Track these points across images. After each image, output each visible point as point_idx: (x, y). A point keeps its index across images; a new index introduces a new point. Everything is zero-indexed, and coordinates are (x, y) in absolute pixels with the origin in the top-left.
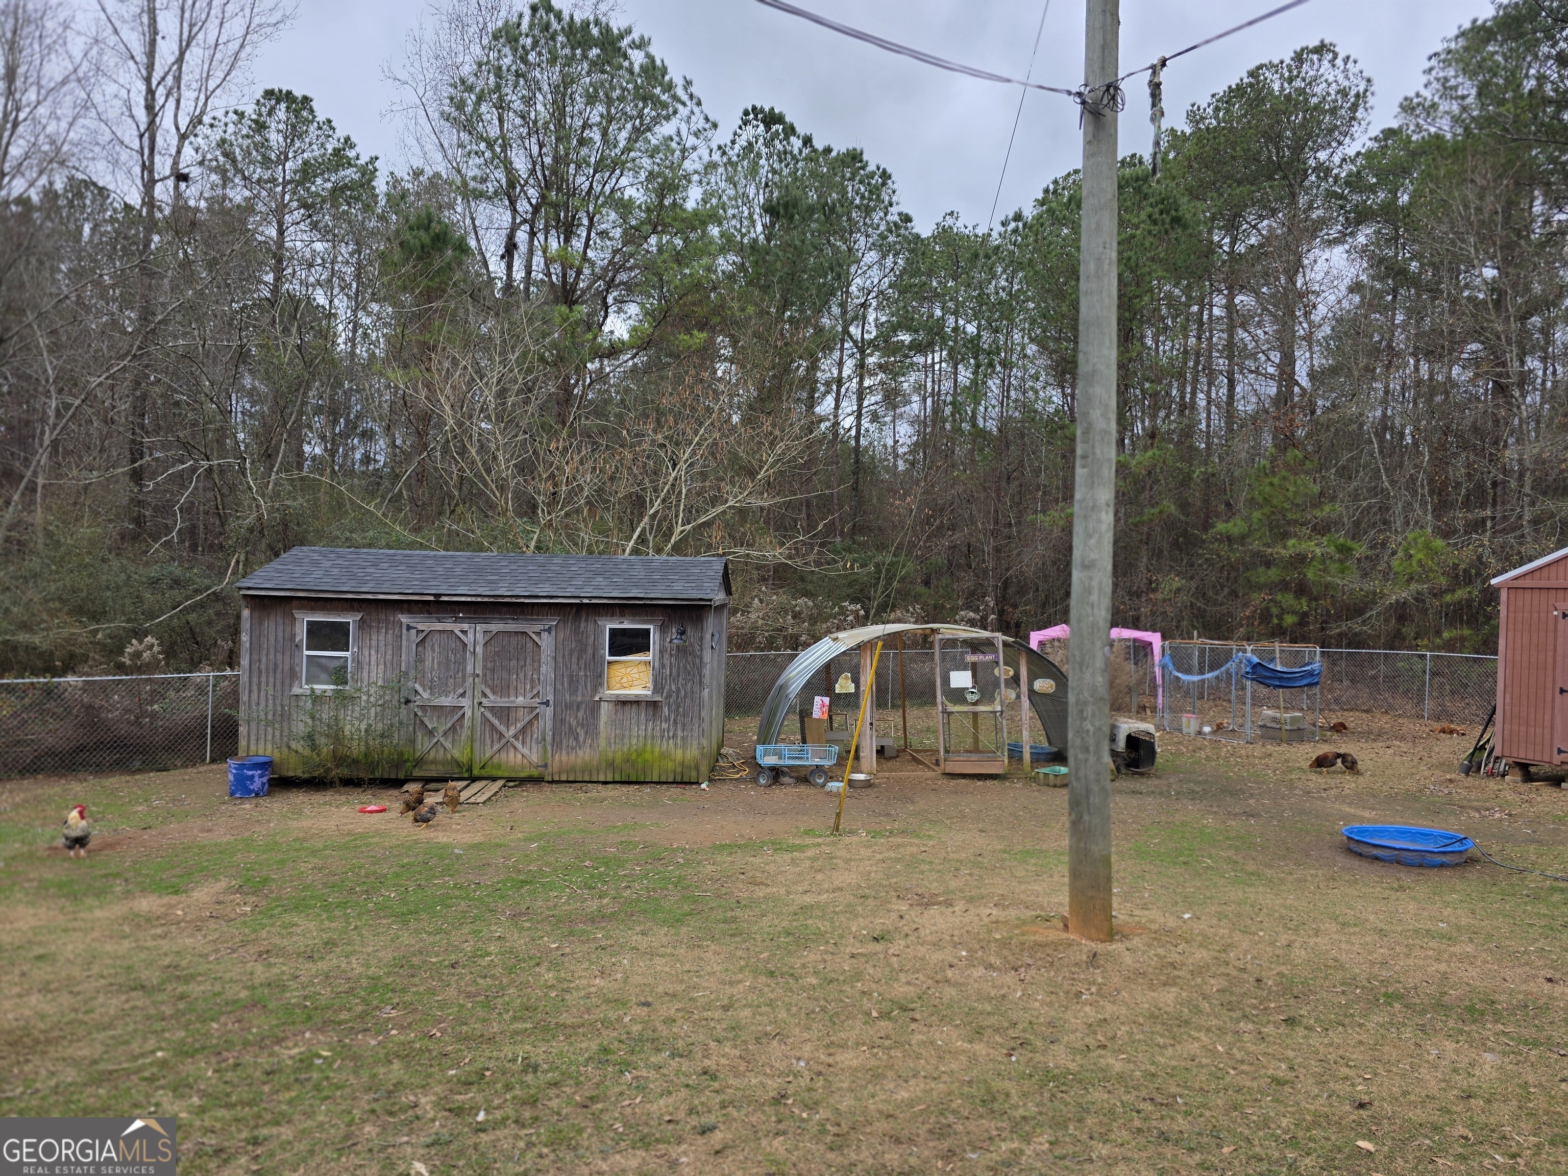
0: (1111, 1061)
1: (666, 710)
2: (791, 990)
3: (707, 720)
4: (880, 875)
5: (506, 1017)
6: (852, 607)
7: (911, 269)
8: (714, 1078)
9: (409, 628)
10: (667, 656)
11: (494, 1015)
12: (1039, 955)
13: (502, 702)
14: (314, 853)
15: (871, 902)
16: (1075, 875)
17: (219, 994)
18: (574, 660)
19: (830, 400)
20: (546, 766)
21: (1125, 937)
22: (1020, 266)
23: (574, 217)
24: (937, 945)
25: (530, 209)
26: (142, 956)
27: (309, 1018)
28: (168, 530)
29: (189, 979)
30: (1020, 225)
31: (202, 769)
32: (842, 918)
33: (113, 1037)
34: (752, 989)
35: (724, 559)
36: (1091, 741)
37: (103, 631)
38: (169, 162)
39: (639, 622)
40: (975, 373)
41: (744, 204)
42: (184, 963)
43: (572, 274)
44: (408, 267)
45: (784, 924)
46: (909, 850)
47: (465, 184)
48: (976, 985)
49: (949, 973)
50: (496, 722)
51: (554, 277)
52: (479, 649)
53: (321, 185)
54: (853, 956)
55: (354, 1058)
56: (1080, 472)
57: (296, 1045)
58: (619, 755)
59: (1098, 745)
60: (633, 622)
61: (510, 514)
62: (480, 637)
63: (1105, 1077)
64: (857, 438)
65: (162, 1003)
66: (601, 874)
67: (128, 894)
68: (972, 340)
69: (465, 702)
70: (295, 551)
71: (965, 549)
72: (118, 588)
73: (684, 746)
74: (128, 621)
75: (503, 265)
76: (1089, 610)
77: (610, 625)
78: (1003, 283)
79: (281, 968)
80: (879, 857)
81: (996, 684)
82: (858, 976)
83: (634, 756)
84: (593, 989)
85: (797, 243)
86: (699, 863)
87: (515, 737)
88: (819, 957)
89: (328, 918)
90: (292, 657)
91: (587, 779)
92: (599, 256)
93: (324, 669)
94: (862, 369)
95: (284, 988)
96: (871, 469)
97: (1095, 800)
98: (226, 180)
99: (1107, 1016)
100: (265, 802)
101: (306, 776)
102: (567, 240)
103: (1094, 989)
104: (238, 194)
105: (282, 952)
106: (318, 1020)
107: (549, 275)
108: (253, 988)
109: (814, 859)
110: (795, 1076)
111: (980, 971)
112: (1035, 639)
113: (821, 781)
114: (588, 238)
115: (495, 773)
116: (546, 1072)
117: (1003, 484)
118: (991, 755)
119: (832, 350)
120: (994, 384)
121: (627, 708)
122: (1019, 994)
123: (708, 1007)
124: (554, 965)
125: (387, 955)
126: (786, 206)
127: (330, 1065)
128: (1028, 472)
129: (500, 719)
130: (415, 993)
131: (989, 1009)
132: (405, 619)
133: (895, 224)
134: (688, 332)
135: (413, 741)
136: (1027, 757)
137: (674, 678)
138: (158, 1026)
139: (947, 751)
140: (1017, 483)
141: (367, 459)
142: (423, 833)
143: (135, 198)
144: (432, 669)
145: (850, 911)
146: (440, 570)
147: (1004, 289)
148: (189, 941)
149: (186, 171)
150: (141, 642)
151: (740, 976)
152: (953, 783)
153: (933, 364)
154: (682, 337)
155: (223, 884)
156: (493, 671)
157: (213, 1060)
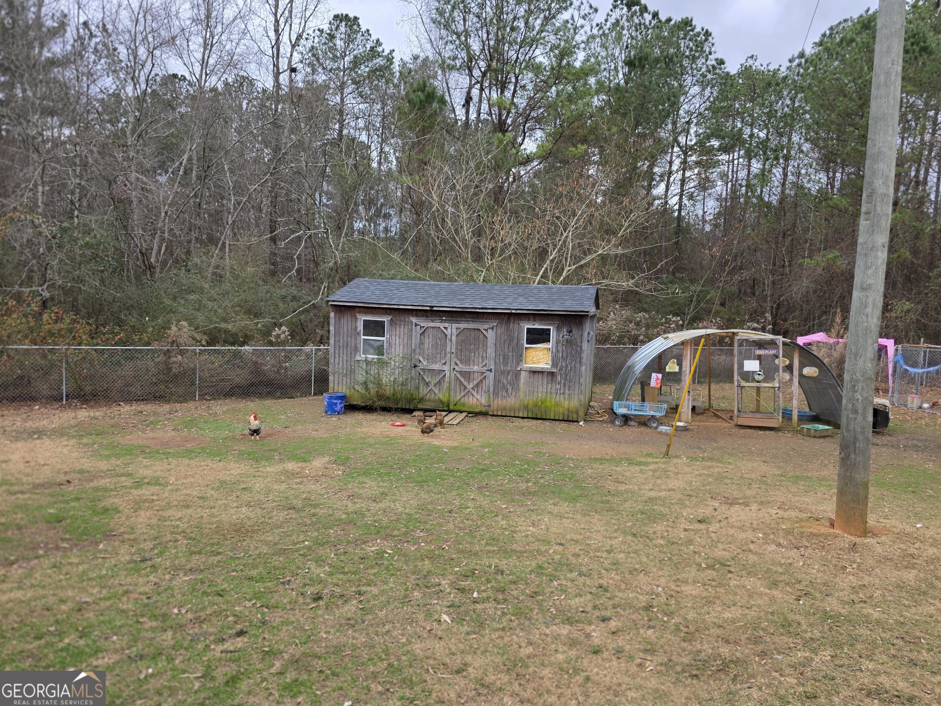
0: (870, 611)
1: (559, 377)
2: (648, 546)
3: (584, 384)
4: (698, 484)
5: (483, 542)
6: (674, 319)
7: (723, 96)
8: (606, 590)
9: (416, 325)
10: (560, 346)
11: (476, 541)
12: (813, 541)
13: (465, 368)
14: (370, 445)
15: (694, 500)
16: (841, 493)
17: (332, 515)
18: (506, 346)
19: (663, 186)
20: (489, 406)
21: (875, 535)
22: (802, 89)
23: (506, 77)
24: (742, 528)
25: (480, 74)
26: (292, 492)
27: (378, 532)
28: (290, 270)
29: (316, 506)
30: (803, 61)
31: (311, 398)
32: (676, 507)
33: (283, 532)
34: (623, 542)
35: (596, 287)
36: (860, 407)
37: (261, 323)
38: (286, 61)
39: (545, 325)
40: (764, 165)
41: (612, 61)
42: (313, 498)
43: (504, 113)
44: (413, 115)
45: (639, 507)
46: (717, 470)
47: (444, 62)
48: (770, 555)
49: (752, 546)
50: (462, 380)
51: (494, 116)
52: (454, 338)
53: (364, 70)
54: (685, 530)
55: (404, 555)
56: (863, 223)
57: (373, 546)
58: (531, 403)
59: (865, 409)
60: (541, 324)
61: (470, 260)
62: (454, 331)
63: (867, 620)
64: (680, 210)
65: (305, 517)
66: (525, 469)
67: (281, 461)
68: (761, 143)
69: (446, 368)
70: (356, 281)
71: (751, 282)
72: (267, 301)
73: (569, 399)
74: (273, 318)
75: (464, 111)
76: (865, 318)
77: (527, 325)
78: (788, 102)
79: (361, 505)
80: (697, 473)
81: (777, 369)
82: (690, 542)
83: (540, 403)
84: (529, 533)
85: (647, 83)
86: (583, 467)
87: (473, 388)
88: (663, 528)
89: (382, 481)
90: (356, 339)
91: (512, 415)
92: (521, 102)
93: (372, 346)
94: (685, 166)
95: (364, 515)
96: (687, 230)
97: (860, 445)
98: (314, 71)
99: (865, 583)
100: (343, 417)
101: (363, 404)
102: (502, 92)
103: (855, 566)
104: (321, 78)
105: (360, 496)
106: (383, 533)
107: (490, 114)
108: (347, 514)
109: (654, 471)
110: (657, 596)
111: (773, 547)
112: (801, 341)
113: (655, 425)
114: (515, 91)
115: (462, 408)
116: (509, 575)
117: (780, 238)
118: (770, 415)
119: (666, 153)
120: (778, 172)
121: (536, 375)
122: (801, 564)
123: (597, 550)
124: (505, 517)
125: (414, 503)
126: (640, 59)
127: (392, 558)
128: (799, 230)
129: (464, 378)
130: (432, 525)
131: (781, 570)
132: (414, 320)
133: (713, 67)
134: (575, 146)
135: (418, 388)
136: (795, 417)
137: (564, 359)
138: (304, 529)
139: (739, 411)
140: (790, 238)
141: (386, 230)
142: (426, 439)
143: (270, 84)
144: (428, 349)
145: (681, 502)
146: (433, 292)
147: (788, 106)
148: (313, 487)
149: (295, 66)
150: (280, 329)
151: (616, 535)
152: (742, 431)
153: (733, 160)
154: (571, 149)
155: (326, 459)
156: (461, 351)
157: (333, 549)
